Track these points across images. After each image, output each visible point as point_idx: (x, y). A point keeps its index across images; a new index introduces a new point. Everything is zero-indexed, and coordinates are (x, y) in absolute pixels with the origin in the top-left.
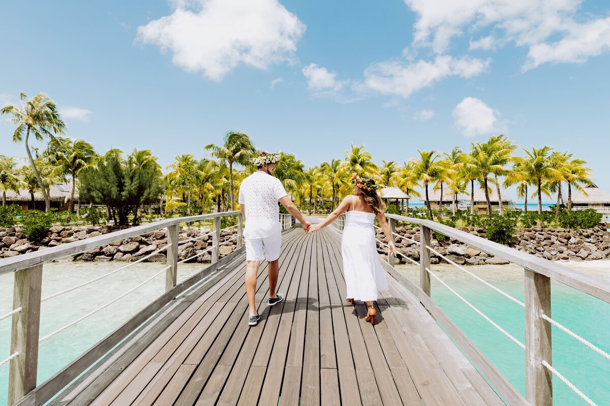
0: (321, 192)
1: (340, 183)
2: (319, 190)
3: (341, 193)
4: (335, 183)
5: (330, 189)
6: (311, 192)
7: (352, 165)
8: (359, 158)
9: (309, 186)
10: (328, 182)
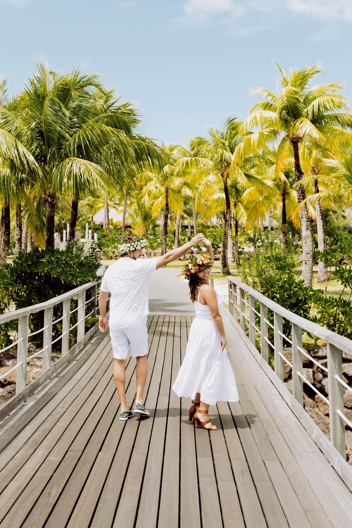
0: (194, 207)
1: (242, 181)
2: (187, 201)
3: (246, 208)
4: (229, 182)
5: (215, 197)
6: (167, 205)
7: (286, 123)
8: (307, 101)
9: (163, 189)
10: (213, 177)
